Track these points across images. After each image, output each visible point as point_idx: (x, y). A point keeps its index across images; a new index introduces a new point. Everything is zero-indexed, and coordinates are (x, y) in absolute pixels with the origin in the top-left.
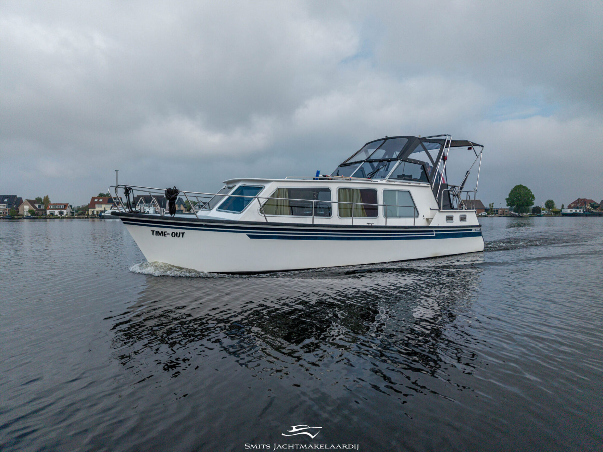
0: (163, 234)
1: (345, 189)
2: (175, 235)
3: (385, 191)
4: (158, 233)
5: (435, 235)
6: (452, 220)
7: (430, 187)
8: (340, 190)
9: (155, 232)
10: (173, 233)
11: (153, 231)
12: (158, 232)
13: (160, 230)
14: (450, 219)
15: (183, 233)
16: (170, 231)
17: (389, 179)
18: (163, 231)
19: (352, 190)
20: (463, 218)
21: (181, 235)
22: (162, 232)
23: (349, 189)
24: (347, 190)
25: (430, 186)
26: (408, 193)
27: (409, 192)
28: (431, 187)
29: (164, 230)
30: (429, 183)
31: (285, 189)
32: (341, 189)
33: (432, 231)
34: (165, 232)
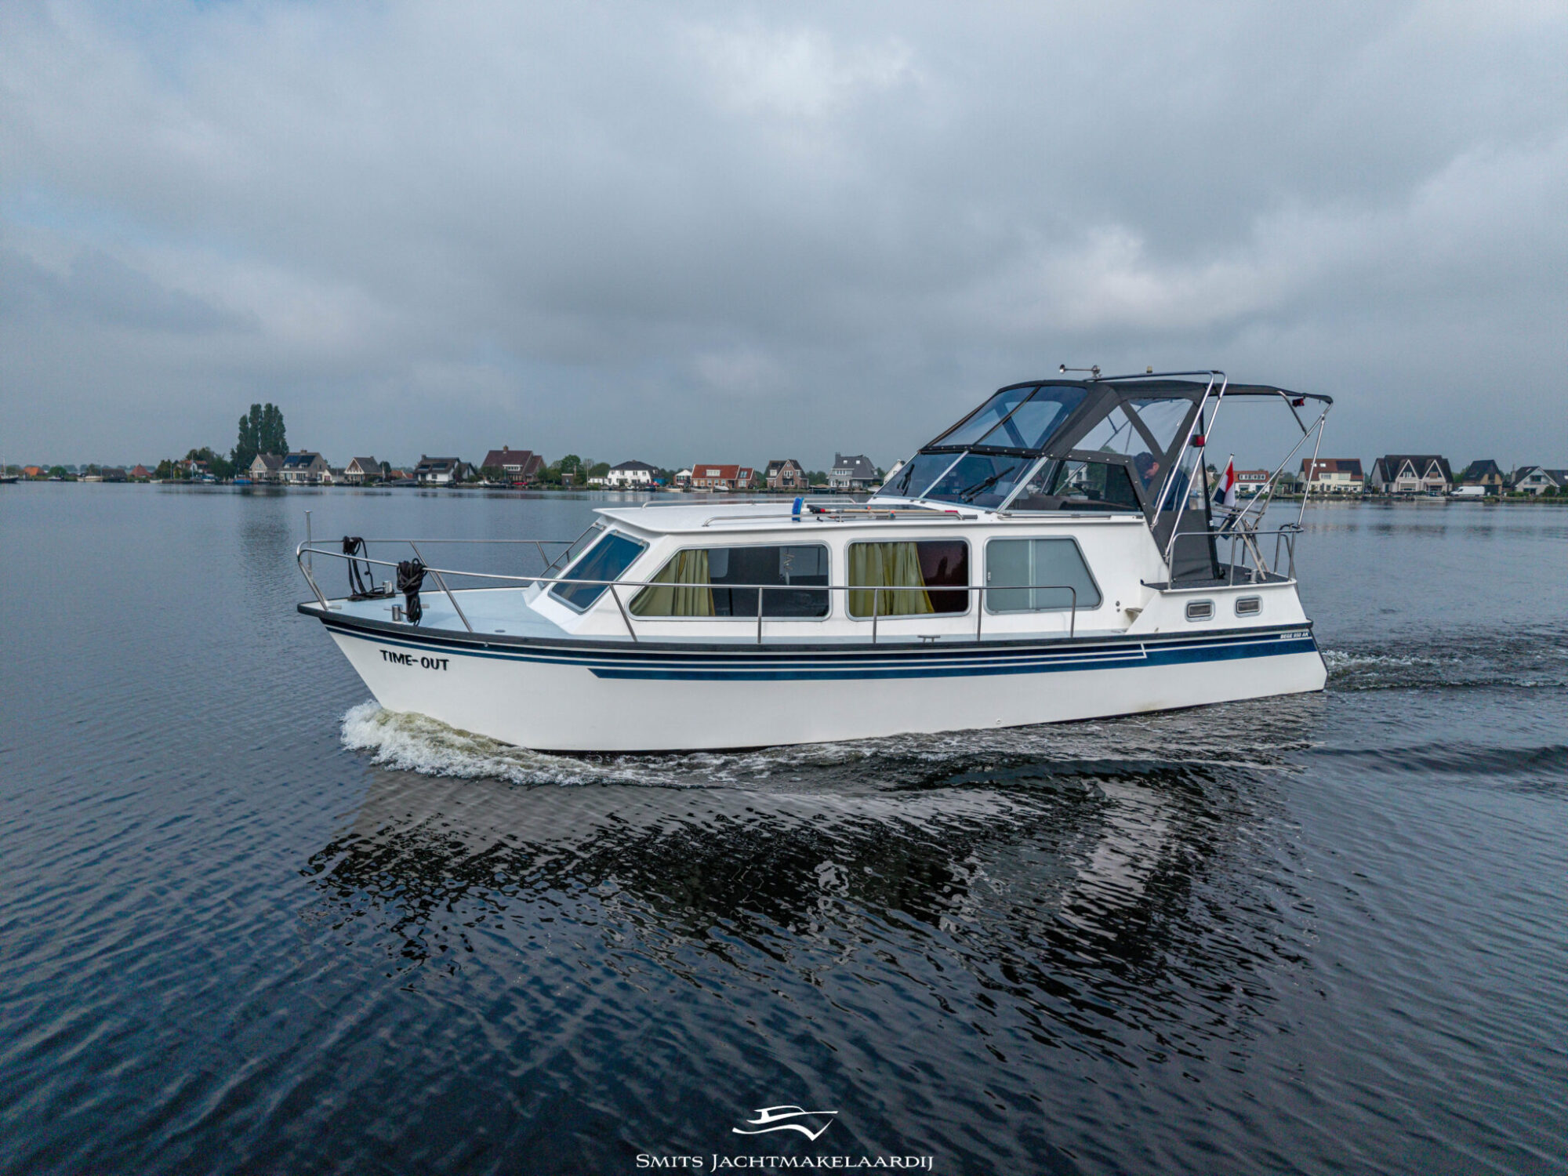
0: (404, 659)
1: (868, 544)
2: (429, 663)
3: (993, 545)
4: (393, 656)
5: (1145, 657)
6: (1209, 612)
7: (1146, 525)
8: (853, 547)
9: (387, 655)
10: (423, 659)
11: (384, 652)
12: (395, 655)
13: (399, 650)
14: (1200, 610)
15: (445, 661)
16: (417, 654)
17: (1008, 512)
18: (405, 654)
19: (891, 545)
20: (1247, 606)
21: (441, 664)
22: (402, 656)
23: (883, 545)
24: (877, 546)
25: (1144, 520)
26: (1070, 544)
27: (1073, 541)
28: (1150, 522)
29: (405, 651)
30: (1141, 513)
31: (699, 553)
32: (860, 544)
33: (1138, 647)
34: (407, 656)
